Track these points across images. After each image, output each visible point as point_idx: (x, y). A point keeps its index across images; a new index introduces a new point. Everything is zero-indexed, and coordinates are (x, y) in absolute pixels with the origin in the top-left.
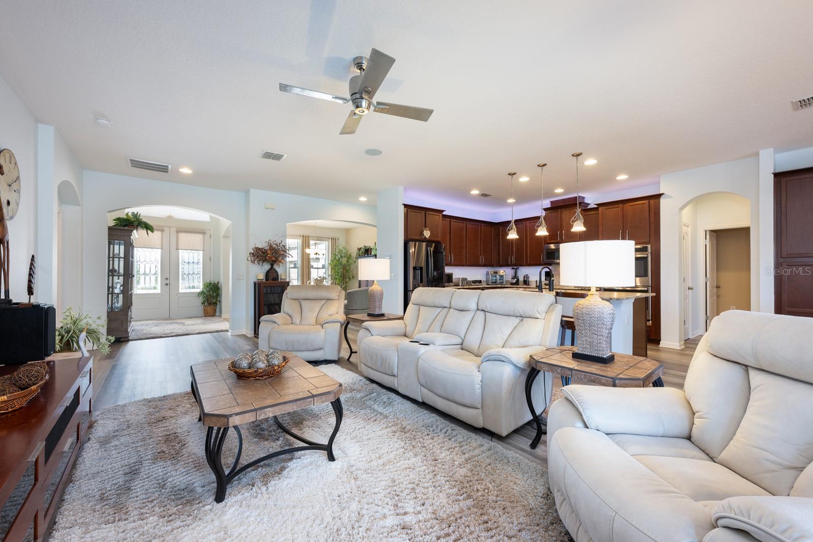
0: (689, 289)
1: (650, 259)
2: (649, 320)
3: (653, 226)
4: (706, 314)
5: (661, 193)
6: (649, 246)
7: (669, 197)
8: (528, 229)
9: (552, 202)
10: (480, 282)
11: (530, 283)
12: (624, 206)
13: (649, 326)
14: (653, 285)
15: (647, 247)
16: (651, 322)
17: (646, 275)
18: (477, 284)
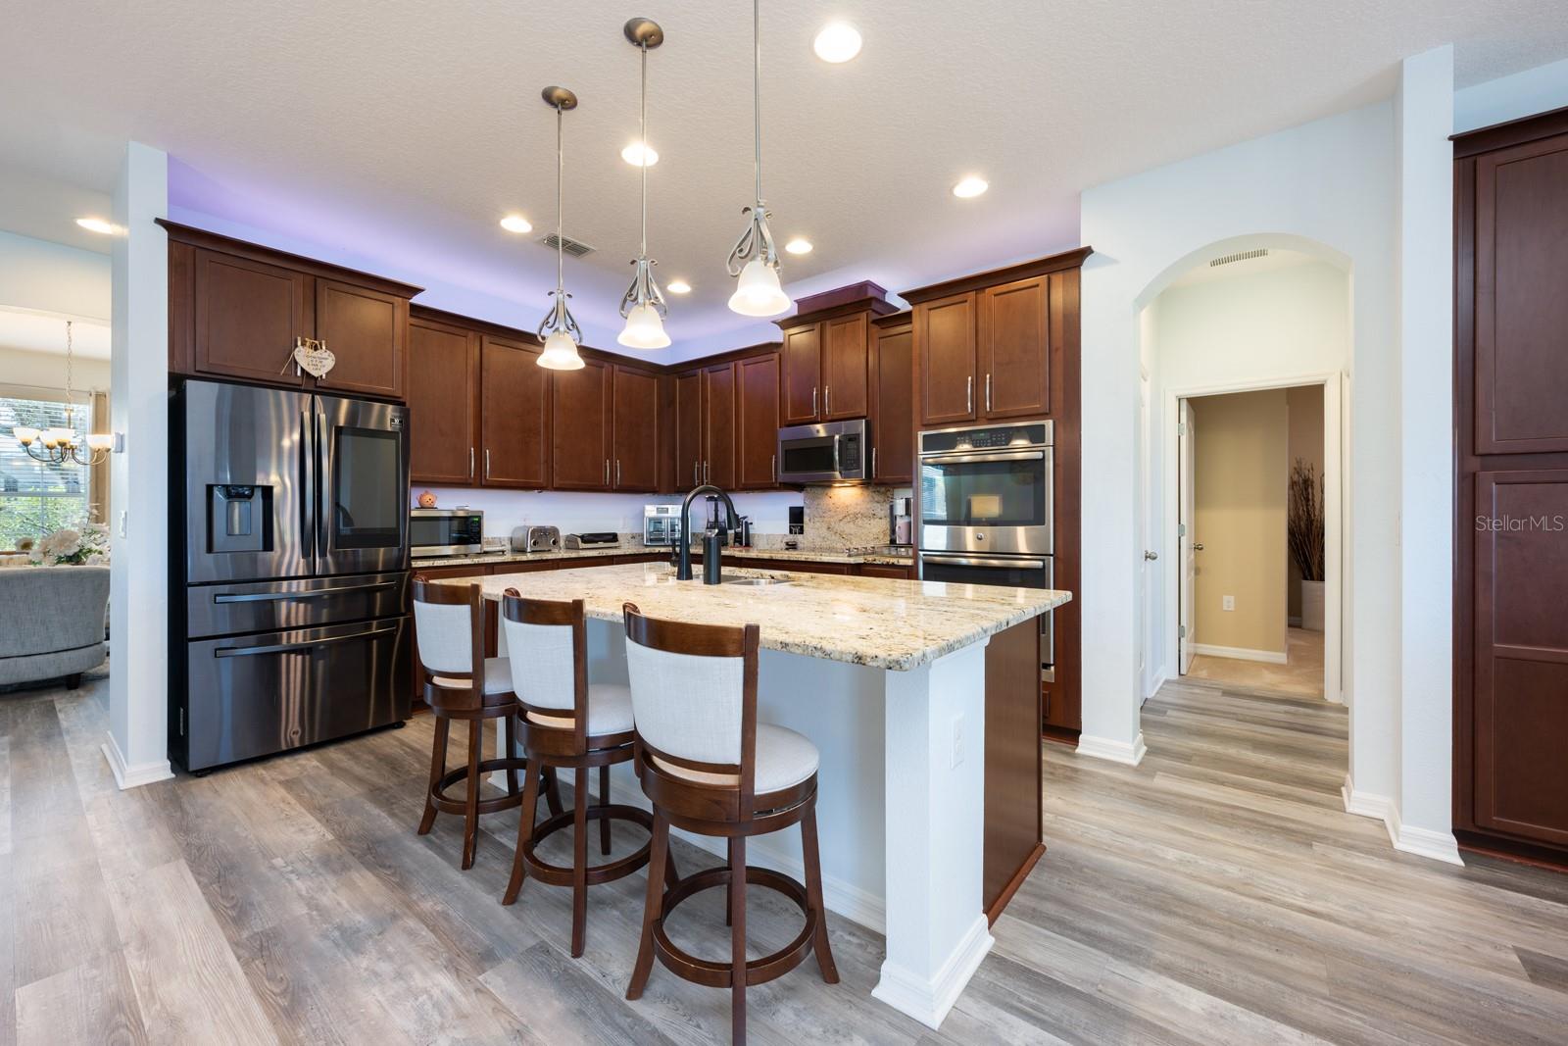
0: (1146, 557)
1: (1050, 465)
2: (1047, 666)
3: (1059, 357)
4: (1180, 623)
5: (1083, 245)
6: (1049, 424)
7: (1109, 261)
8: (742, 381)
9: (800, 303)
10: (613, 537)
11: (754, 541)
12: (981, 296)
13: (1047, 685)
14: (1061, 554)
15: (1044, 426)
16: (1052, 668)
17: (1039, 519)
18: (601, 544)
